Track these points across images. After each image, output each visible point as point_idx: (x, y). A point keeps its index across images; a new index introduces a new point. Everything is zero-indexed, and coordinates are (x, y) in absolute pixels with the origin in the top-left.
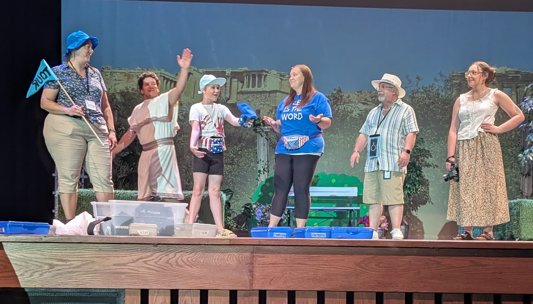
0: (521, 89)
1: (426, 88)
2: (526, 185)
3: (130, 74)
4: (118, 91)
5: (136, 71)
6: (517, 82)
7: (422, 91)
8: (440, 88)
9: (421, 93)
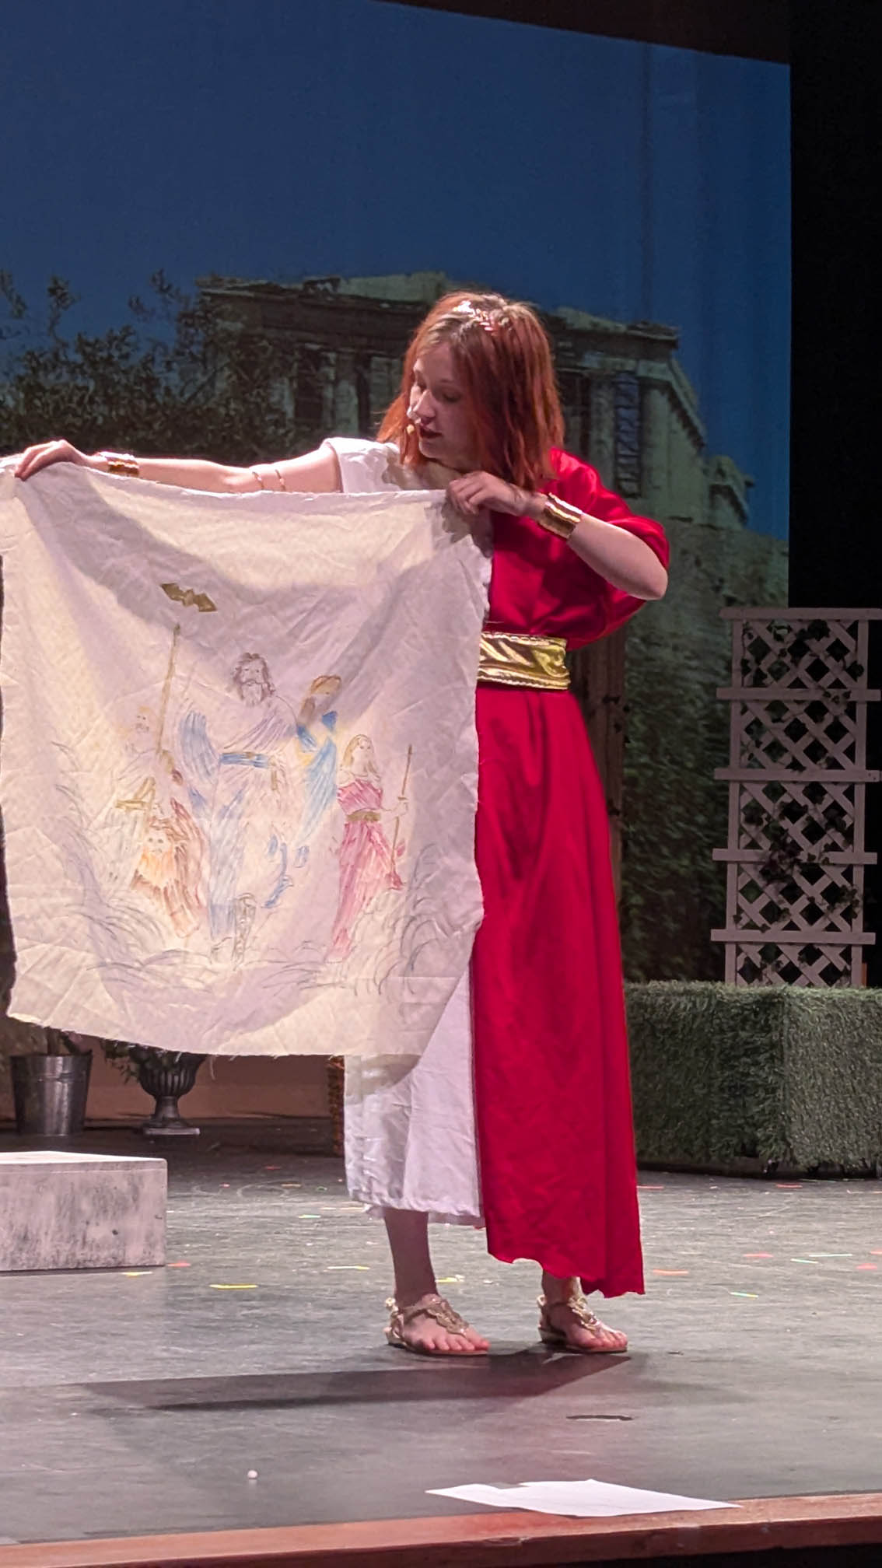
1: (96, 345)
7: (78, 358)
8: (160, 349)
9: (74, 368)
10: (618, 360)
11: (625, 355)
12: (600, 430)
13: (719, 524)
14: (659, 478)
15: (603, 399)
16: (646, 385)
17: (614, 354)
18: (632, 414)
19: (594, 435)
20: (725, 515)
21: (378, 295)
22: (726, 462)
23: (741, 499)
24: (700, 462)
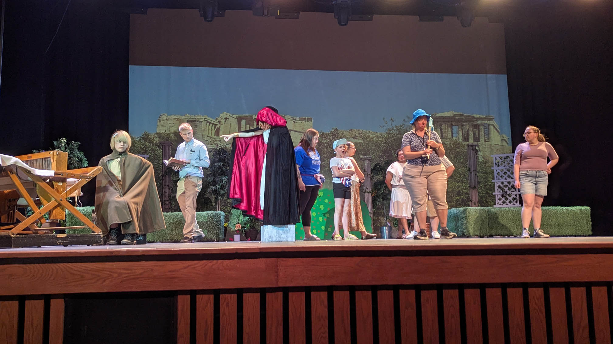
0: (465, 126)
1: (398, 127)
2: (473, 195)
3: (182, 119)
4: (172, 132)
5: (186, 117)
6: (462, 122)
7: (396, 129)
9: (395, 130)
10: (484, 121)
11: (485, 121)
12: (481, 132)
13: (503, 145)
14: (492, 138)
15: (482, 128)
16: (489, 125)
17: (483, 120)
18: (487, 129)
19: (480, 133)
20: (505, 143)
21: (443, 115)
22: (504, 136)
23: (507, 141)
24: (499, 136)
